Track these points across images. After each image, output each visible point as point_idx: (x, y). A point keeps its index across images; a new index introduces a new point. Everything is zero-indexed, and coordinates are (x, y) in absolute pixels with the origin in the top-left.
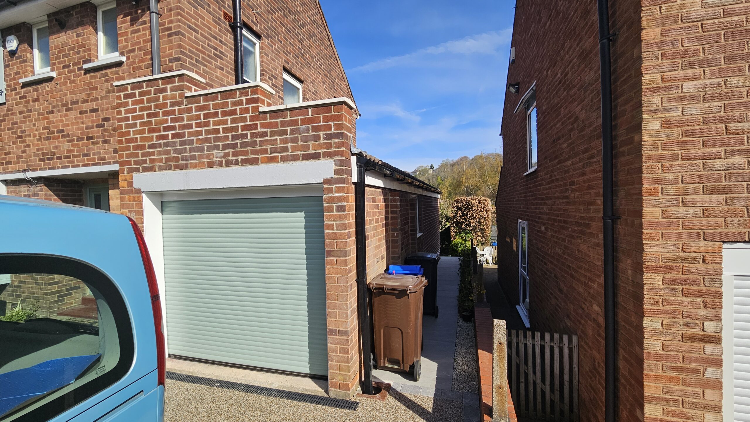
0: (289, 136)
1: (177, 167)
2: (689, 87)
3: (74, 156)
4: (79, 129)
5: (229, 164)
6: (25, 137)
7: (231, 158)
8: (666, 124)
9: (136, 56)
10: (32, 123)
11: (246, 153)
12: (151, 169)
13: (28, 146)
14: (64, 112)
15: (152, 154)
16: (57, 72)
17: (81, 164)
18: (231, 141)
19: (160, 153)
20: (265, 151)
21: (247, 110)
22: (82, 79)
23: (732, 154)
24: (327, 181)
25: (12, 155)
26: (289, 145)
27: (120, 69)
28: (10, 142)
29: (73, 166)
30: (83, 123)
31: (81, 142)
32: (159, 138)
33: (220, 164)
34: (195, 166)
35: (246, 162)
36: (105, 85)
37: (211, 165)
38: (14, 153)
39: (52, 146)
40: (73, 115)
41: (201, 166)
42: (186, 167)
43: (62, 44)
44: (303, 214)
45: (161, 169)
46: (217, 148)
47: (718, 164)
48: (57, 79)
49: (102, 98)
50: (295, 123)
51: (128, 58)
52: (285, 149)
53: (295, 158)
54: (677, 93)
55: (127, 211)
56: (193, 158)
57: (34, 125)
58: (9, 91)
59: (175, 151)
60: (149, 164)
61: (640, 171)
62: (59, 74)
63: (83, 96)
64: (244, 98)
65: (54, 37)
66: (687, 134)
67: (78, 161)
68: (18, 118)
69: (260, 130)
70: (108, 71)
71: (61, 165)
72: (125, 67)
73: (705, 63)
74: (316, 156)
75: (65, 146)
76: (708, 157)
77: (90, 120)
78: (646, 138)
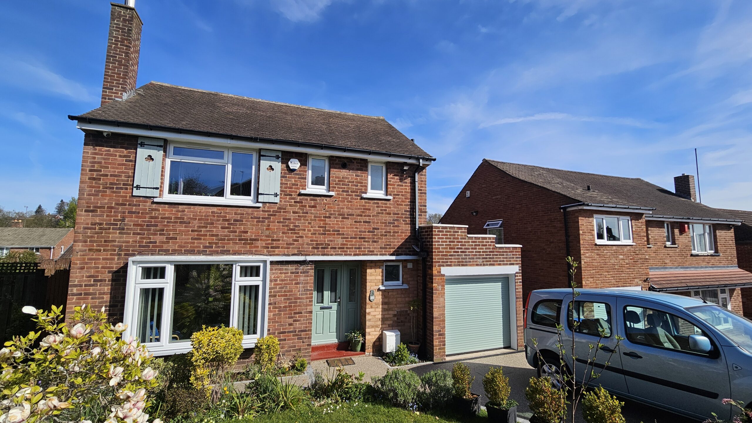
0: (505, 256)
1: (463, 265)
2: (587, 254)
3: (347, 248)
4: (353, 231)
5: (484, 265)
6: (299, 230)
7: (485, 263)
8: (585, 263)
9: (400, 198)
10: (307, 222)
11: (490, 261)
12: (450, 266)
13: (302, 237)
14: (341, 219)
15: (451, 259)
16: (336, 193)
17: (353, 253)
18: (485, 256)
19: (455, 259)
20: (497, 261)
21: (490, 245)
22: (357, 203)
23: (593, 270)
24: (517, 273)
25: (281, 242)
26: (505, 260)
27: (388, 202)
28: (280, 232)
29: (346, 255)
30: (357, 228)
31: (354, 240)
32: (454, 252)
33: (481, 265)
34: (471, 265)
35: (491, 265)
36: (376, 209)
37: (477, 265)
38: (283, 241)
39: (326, 240)
40: (348, 222)
41: (473, 265)
42: (466, 265)
43: (343, 177)
44: (500, 284)
45: (455, 265)
46: (479, 258)
47: (592, 272)
48: (335, 197)
49: (373, 216)
50: (507, 252)
51: (394, 198)
52: (503, 261)
53: (507, 264)
54: (585, 256)
55: (436, 285)
56: (470, 262)
57: (309, 223)
58: (283, 195)
59: (462, 259)
60: (449, 263)
61: (581, 273)
62: (338, 194)
63: (358, 212)
64: (490, 240)
65: (335, 170)
66: (588, 265)
67: (350, 252)
68: (291, 216)
69: (495, 253)
70: (380, 202)
71: (334, 253)
72: (391, 202)
73: (589, 250)
74: (513, 264)
75: (340, 241)
76: (590, 270)
77: (363, 227)
78: (582, 266)
